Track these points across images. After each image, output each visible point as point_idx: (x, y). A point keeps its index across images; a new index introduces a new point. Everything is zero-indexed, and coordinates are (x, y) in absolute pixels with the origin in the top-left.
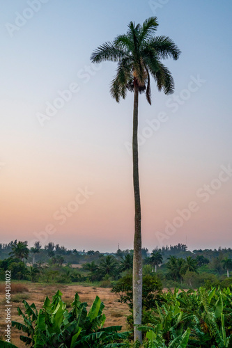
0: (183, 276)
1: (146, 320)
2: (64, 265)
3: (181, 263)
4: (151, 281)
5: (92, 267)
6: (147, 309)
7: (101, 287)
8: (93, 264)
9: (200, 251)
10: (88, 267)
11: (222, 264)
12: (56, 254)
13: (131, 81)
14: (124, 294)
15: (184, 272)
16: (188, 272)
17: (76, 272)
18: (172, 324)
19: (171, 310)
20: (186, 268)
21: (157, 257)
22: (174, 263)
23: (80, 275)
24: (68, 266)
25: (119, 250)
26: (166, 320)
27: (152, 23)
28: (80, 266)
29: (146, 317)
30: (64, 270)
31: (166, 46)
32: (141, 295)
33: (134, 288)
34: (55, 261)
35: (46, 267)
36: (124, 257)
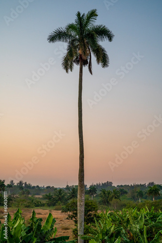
0: (110, 202)
1: (86, 231)
2: (30, 196)
3: (109, 193)
4: (90, 204)
5: (49, 196)
6: (87, 224)
7: (55, 210)
8: (49, 194)
9: (122, 186)
10: (46, 197)
11: (136, 194)
12: (25, 188)
13: (77, 57)
14: (71, 213)
15: (111, 199)
16: (114, 199)
17: (38, 200)
18: (106, 234)
19: (105, 224)
20: (113, 197)
21: (93, 190)
22: (104, 193)
23: (40, 202)
24: (33, 196)
25: (68, 186)
26: (102, 231)
27: (93, 14)
28: (41, 196)
29: (87, 230)
30: (30, 199)
31: (103, 32)
32: (83, 214)
33: (78, 208)
34: (23, 193)
35: (17, 197)
36: (71, 190)
